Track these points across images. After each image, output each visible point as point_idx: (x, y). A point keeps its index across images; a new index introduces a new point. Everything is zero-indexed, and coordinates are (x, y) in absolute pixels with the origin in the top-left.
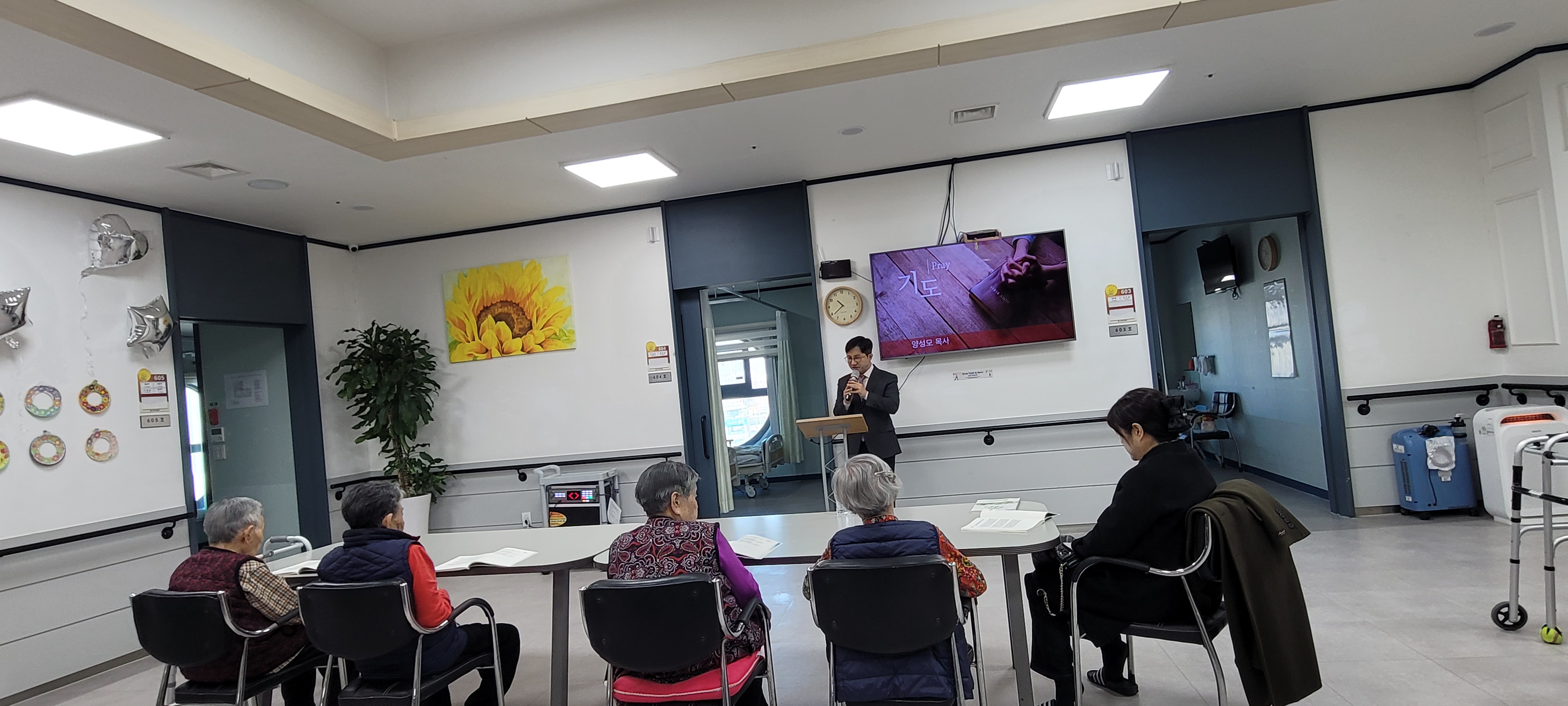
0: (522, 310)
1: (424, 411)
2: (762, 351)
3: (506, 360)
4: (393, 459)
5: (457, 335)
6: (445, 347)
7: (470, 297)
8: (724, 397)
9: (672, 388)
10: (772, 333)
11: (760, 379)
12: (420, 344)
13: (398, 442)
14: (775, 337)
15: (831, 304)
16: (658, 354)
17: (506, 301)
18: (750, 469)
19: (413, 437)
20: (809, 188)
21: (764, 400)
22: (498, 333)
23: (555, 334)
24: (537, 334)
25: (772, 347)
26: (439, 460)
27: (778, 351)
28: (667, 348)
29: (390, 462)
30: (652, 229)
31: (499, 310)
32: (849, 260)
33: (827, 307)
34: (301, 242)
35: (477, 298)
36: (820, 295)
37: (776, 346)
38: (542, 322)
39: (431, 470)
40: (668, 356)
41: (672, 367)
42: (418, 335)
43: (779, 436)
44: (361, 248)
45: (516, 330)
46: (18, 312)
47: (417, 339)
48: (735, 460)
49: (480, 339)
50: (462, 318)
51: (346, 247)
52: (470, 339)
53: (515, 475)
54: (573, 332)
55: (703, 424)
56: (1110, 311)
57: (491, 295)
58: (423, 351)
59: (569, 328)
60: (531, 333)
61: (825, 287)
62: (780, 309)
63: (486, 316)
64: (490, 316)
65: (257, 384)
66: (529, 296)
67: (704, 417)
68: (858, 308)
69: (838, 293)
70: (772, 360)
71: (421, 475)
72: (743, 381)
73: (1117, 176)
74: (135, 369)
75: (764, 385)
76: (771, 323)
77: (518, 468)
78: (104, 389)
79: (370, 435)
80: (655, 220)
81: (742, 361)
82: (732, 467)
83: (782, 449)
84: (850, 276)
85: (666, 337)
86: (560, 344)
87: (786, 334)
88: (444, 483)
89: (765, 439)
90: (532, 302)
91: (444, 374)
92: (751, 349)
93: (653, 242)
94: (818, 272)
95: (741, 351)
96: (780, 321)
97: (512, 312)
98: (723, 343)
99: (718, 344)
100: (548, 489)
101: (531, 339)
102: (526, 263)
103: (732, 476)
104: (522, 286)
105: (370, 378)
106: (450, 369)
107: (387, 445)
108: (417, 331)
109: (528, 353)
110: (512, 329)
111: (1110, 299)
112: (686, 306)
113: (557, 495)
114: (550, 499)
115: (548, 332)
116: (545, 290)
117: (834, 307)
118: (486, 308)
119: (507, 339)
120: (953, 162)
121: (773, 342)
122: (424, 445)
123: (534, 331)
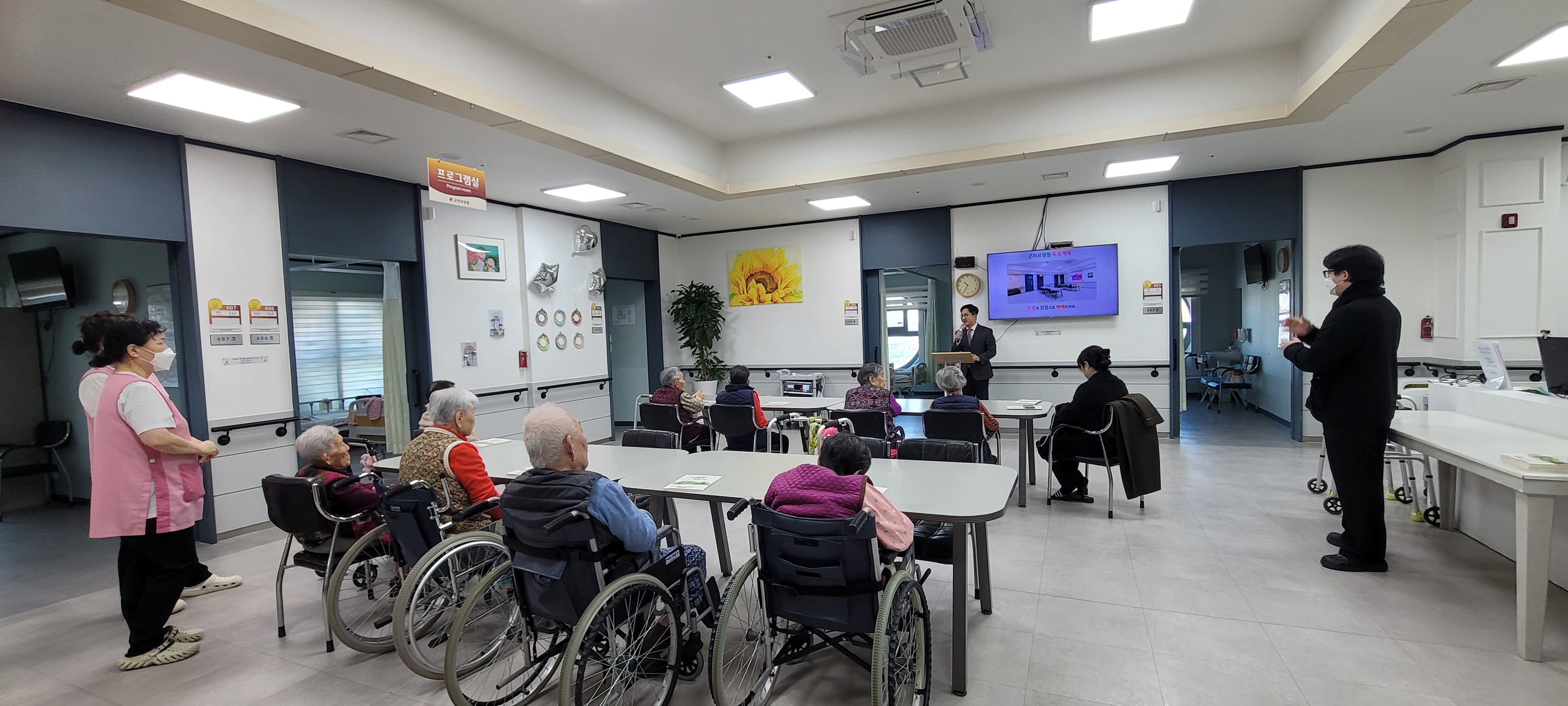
0: (772, 277)
1: (717, 333)
2: (917, 305)
3: (761, 306)
4: (699, 359)
5: (735, 291)
6: (727, 297)
7: (743, 268)
8: (889, 335)
9: (859, 329)
10: (925, 294)
11: (914, 325)
12: (714, 294)
13: (701, 349)
14: (926, 297)
15: (960, 284)
16: (851, 308)
17: (764, 272)
18: (905, 384)
19: (710, 348)
20: (952, 210)
21: (916, 339)
22: (758, 290)
23: (791, 292)
24: (781, 292)
25: (923, 303)
26: (722, 362)
27: (928, 306)
28: (857, 305)
29: (698, 361)
30: (853, 232)
31: (759, 277)
32: (974, 257)
33: (958, 285)
34: (655, 234)
35: (747, 269)
36: (954, 277)
37: (926, 303)
38: (784, 285)
39: (717, 367)
40: (857, 310)
41: (859, 316)
42: (714, 289)
43: (924, 364)
44: (683, 236)
45: (768, 289)
46: (555, 276)
47: (714, 292)
48: (893, 376)
49: (747, 293)
50: (738, 280)
51: (674, 236)
52: (741, 293)
53: (764, 373)
54: (801, 292)
55: (876, 351)
56: (1145, 298)
57: (754, 268)
58: (716, 299)
59: (799, 290)
60: (777, 292)
61: (957, 273)
62: (931, 278)
63: (752, 279)
64: (753, 280)
65: (629, 312)
66: (777, 269)
67: (877, 348)
68: (977, 288)
69: (965, 277)
70: (923, 312)
71: (712, 369)
72: (902, 325)
73: (1158, 210)
74: (591, 303)
75: (916, 329)
76: (924, 287)
77: (766, 369)
78: (580, 313)
79: (687, 344)
80: (855, 225)
81: (902, 311)
82: (892, 380)
83: (925, 373)
84: (974, 266)
85: (857, 297)
86: (793, 299)
87: (934, 296)
88: (724, 375)
89: (914, 365)
90: (778, 273)
91: (726, 312)
92: (909, 304)
93: (852, 240)
94: (953, 264)
95: (902, 305)
96: (930, 286)
97: (766, 278)
98: (891, 299)
99: (887, 299)
100: (784, 382)
101: (776, 295)
102: (776, 249)
103: (891, 386)
104: (773, 263)
105: (691, 313)
106: (730, 309)
107: (695, 351)
108: (713, 287)
109: (775, 303)
110: (766, 288)
111: (1145, 290)
112: (870, 280)
113: (788, 386)
114: (785, 388)
115: (787, 291)
116: (787, 266)
117: (962, 286)
118: (752, 275)
119: (763, 294)
120: (1048, 196)
121: (924, 300)
122: (715, 352)
123: (779, 290)
